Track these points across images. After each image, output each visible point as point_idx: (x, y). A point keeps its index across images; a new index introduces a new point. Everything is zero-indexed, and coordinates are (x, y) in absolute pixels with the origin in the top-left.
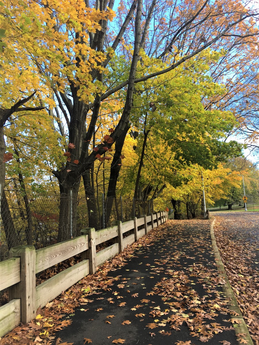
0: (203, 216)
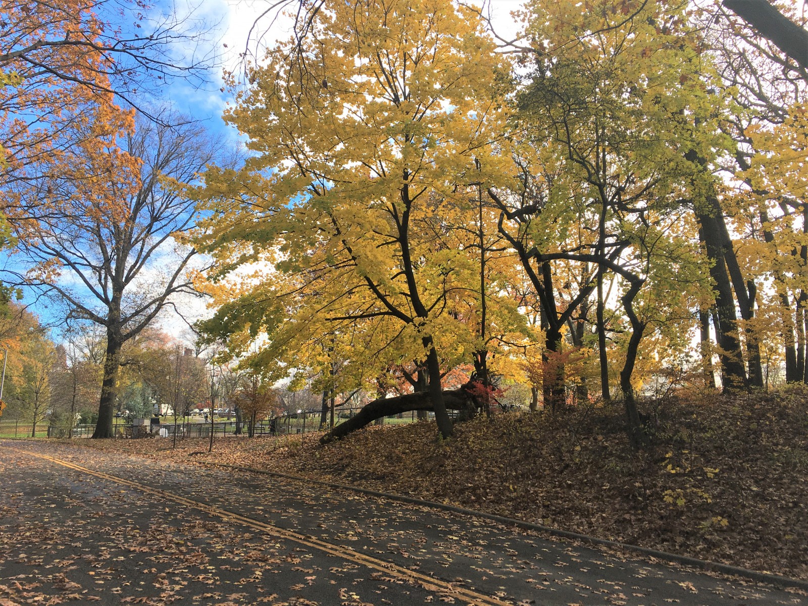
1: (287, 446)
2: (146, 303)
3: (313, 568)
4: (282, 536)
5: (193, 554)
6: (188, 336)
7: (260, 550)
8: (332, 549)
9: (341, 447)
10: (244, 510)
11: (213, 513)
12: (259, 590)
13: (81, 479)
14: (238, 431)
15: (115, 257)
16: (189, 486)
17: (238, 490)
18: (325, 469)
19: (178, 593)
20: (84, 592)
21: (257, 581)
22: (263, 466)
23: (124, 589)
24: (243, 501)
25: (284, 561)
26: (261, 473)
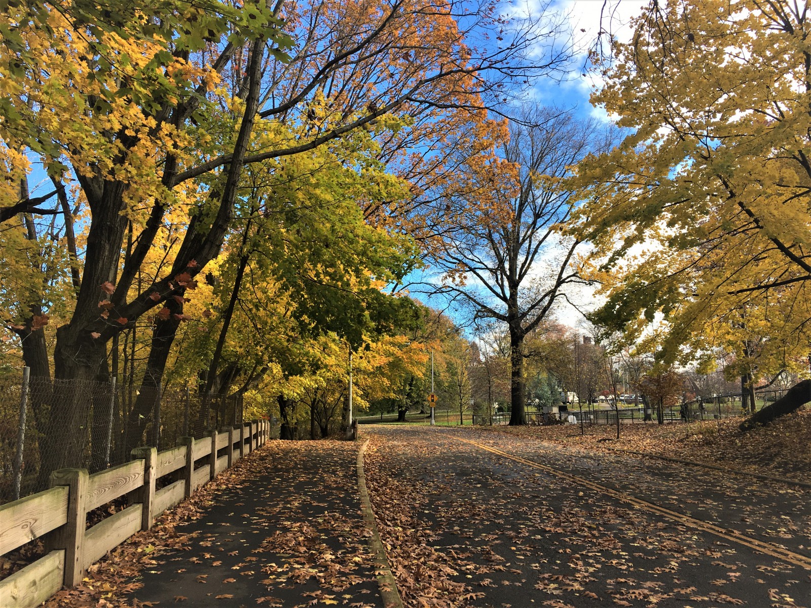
0: (345, 434)
1: (701, 433)
2: (540, 297)
3: (737, 565)
4: (700, 528)
5: (605, 539)
6: (584, 325)
7: (675, 541)
8: (759, 545)
9: (767, 434)
10: (657, 498)
11: (623, 500)
12: (676, 581)
13: (501, 462)
14: (647, 417)
15: (508, 258)
16: (599, 472)
17: (649, 478)
18: (748, 458)
19: (592, 574)
20: (508, 565)
21: (673, 571)
22: (675, 454)
23: (542, 565)
24: (655, 490)
25: (703, 554)
26: (674, 461)
